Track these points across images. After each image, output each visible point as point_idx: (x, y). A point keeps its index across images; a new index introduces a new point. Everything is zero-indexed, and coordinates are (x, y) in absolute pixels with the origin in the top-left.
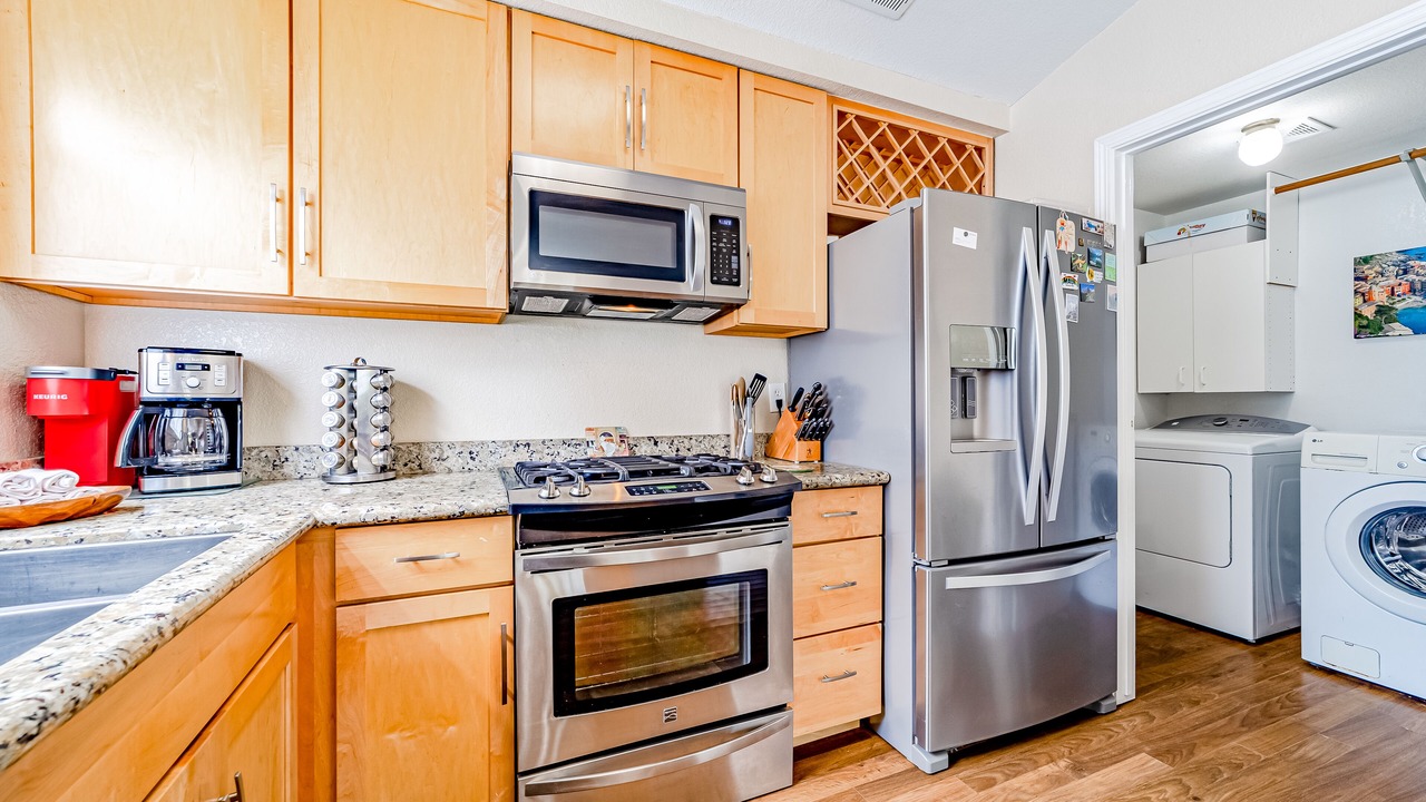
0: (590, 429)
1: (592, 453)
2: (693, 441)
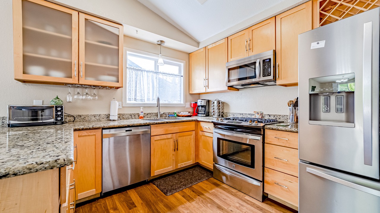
0: (255, 112)
1: (253, 117)
2: (281, 117)
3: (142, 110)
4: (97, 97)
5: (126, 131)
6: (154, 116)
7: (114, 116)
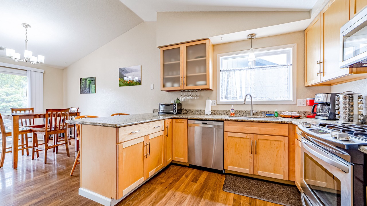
3: (232, 107)
4: (198, 98)
5: (203, 123)
6: (248, 114)
7: (208, 111)
